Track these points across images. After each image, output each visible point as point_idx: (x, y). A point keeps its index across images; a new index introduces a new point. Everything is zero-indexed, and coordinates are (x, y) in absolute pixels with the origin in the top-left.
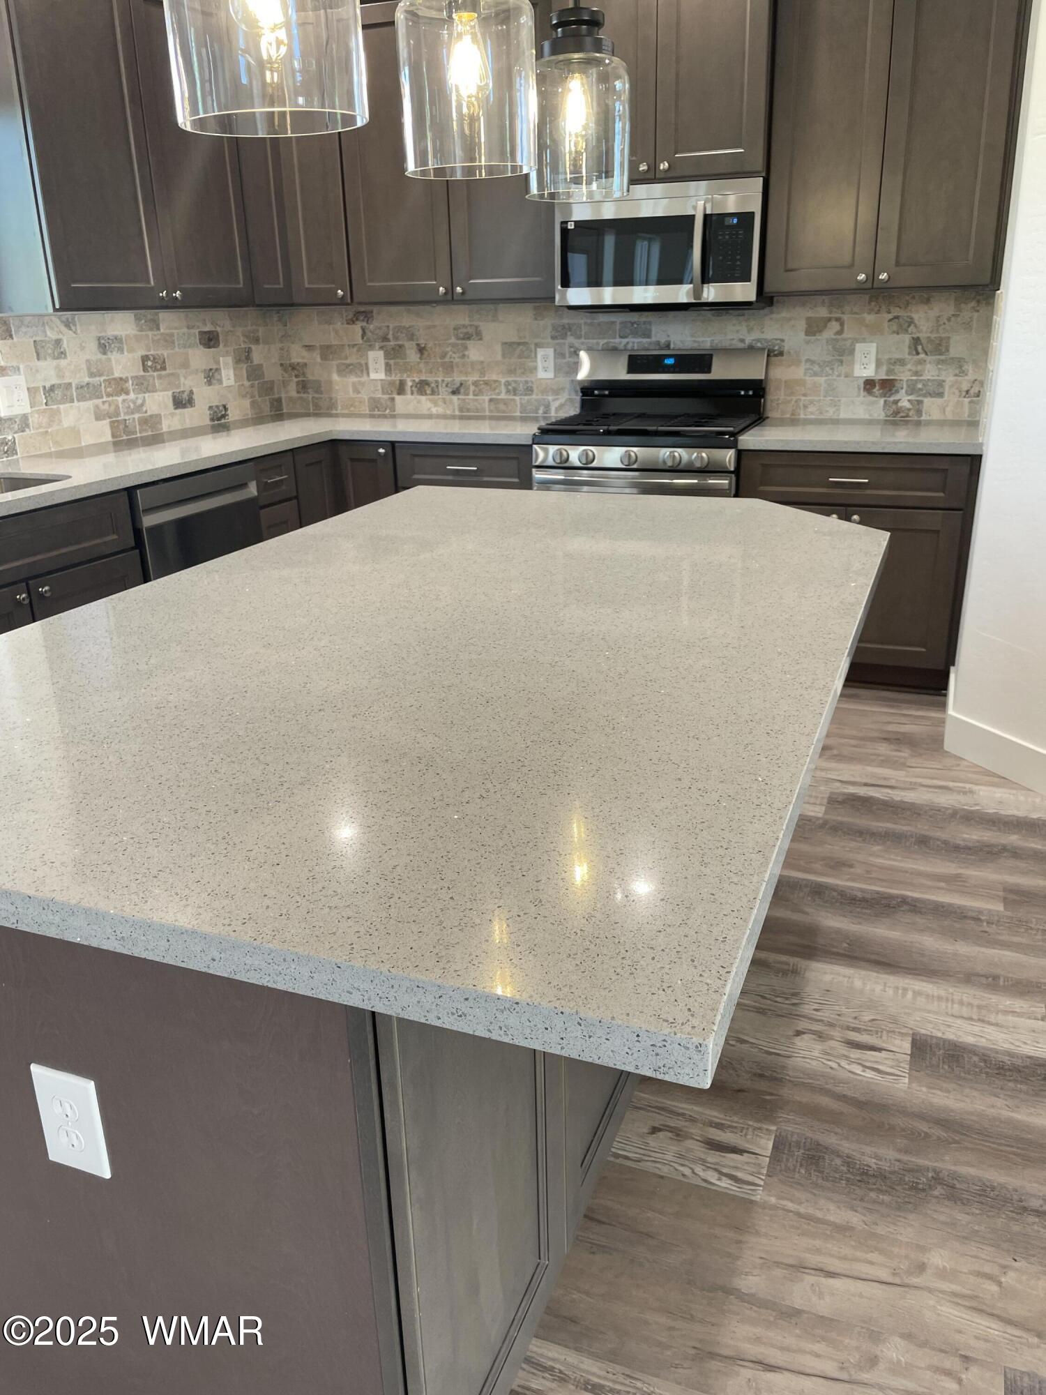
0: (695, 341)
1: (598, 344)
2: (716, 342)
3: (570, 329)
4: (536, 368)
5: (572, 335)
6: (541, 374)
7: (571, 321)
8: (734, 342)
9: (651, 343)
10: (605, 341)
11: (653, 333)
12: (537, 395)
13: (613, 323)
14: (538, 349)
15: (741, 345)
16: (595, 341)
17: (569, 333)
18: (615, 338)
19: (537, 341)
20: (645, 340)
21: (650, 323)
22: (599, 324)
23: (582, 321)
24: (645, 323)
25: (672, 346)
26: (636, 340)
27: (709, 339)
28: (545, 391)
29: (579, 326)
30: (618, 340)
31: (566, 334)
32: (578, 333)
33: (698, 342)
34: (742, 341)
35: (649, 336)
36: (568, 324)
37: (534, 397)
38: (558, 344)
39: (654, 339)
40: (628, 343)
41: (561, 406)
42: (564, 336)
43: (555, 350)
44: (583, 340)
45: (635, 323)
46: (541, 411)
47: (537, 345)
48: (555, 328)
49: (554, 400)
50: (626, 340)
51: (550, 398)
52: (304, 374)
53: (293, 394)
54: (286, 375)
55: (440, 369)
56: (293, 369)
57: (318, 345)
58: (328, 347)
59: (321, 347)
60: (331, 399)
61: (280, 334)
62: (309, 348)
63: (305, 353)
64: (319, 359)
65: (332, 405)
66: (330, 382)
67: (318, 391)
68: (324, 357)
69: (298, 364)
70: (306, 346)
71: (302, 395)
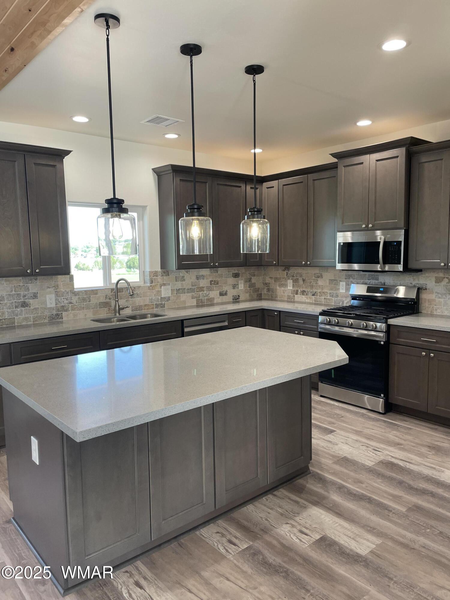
0: (394, 283)
1: (360, 281)
2: (402, 283)
3: (351, 276)
4: (339, 289)
5: (352, 278)
6: (341, 291)
7: (351, 273)
8: (408, 284)
9: (379, 282)
10: (363, 281)
11: (379, 279)
12: (340, 298)
13: (366, 275)
14: (341, 282)
15: (411, 285)
16: (359, 281)
17: (351, 277)
18: (366, 280)
19: (340, 279)
20: (377, 281)
21: (378, 275)
22: (361, 275)
23: (355, 274)
24: (376, 275)
25: (386, 284)
26: (374, 281)
27: (399, 282)
28: (342, 297)
29: (354, 275)
30: (367, 281)
31: (350, 278)
32: (354, 277)
33: (395, 283)
34: (411, 283)
35: (378, 280)
36: (350, 274)
37: (339, 298)
38: (347, 281)
39: (379, 281)
40: (370, 282)
41: (348, 302)
42: (349, 279)
43: (346, 283)
44: (355, 280)
45: (373, 275)
46: (341, 304)
47: (340, 281)
48: (346, 275)
49: (345, 300)
50: (370, 281)
51: (344, 299)
52: (269, 286)
53: (266, 292)
54: (264, 286)
55: (309, 287)
56: (266, 284)
57: (273, 277)
58: (277, 278)
59: (275, 278)
60: (276, 294)
61: (264, 273)
62: (271, 278)
63: (270, 280)
64: (274, 282)
65: (276, 297)
66: (276, 289)
67: (273, 292)
68: (275, 281)
69: (268, 283)
70: (270, 277)
71: (268, 293)
